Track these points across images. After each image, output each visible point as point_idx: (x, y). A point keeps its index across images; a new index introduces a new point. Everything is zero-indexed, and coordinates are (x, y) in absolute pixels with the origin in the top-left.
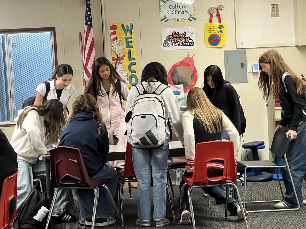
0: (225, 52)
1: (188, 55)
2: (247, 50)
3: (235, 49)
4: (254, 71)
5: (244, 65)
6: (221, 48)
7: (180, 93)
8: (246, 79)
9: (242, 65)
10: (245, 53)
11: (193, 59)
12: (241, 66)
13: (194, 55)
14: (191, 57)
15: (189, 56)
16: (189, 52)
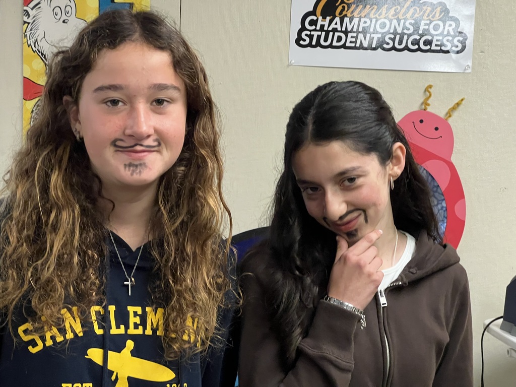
1: (425, 103)
13: (458, 104)
14: (442, 114)
15: (429, 109)
16: (430, 87)
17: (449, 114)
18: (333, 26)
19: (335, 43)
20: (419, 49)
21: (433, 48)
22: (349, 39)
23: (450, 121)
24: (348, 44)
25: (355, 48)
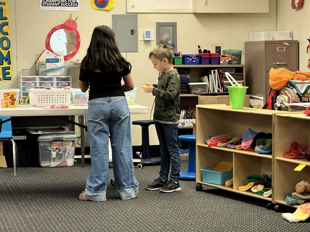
0: (113, 16)
1: (70, 17)
2: (139, 15)
3: (125, 13)
4: (146, 39)
5: (134, 32)
6: (109, 11)
7: (59, 61)
8: (137, 48)
9: (132, 31)
10: (137, 19)
11: (76, 23)
12: (131, 33)
13: (77, 18)
14: (74, 20)
15: (71, 19)
16: (71, 14)
17: (76, 20)
18: (49, 1)
19: (50, 5)
20: (68, 6)
21: (71, 6)
22: (53, 4)
23: (76, 21)
24: (53, 5)
25: (54, 6)
